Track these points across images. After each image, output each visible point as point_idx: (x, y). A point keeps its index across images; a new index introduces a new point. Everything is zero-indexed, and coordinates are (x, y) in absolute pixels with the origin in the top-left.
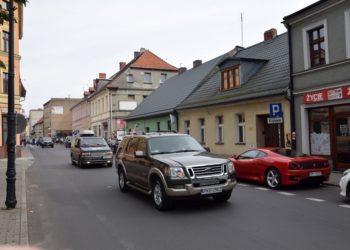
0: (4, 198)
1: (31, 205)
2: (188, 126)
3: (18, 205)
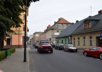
0: (23, 59)
1: (30, 61)
3: (27, 61)
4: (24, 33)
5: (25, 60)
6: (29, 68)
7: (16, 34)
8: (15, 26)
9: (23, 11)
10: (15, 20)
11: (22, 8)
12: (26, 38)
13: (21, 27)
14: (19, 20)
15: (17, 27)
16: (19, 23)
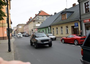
1: (14, 51)
2: (54, 30)
3: (11, 51)
4: (7, 25)
5: (10, 50)
6: (13, 57)
9: (5, 4)
11: (4, 1)
12: (9, 30)
13: (4, 20)
14: (2, 13)
16: (2, 16)
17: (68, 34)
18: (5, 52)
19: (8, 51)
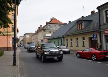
0: (13, 62)
1: (20, 65)
2: (67, 41)
3: (17, 65)
4: (13, 34)
5: (15, 64)
6: (19, 72)
7: (4, 35)
8: (3, 26)
9: (12, 9)
10: (3, 19)
11: (11, 6)
12: (15, 40)
13: (9, 27)
14: (7, 20)
15: (5, 27)
16: (8, 23)
17: (85, 47)
18: (10, 65)
19: (13, 65)
